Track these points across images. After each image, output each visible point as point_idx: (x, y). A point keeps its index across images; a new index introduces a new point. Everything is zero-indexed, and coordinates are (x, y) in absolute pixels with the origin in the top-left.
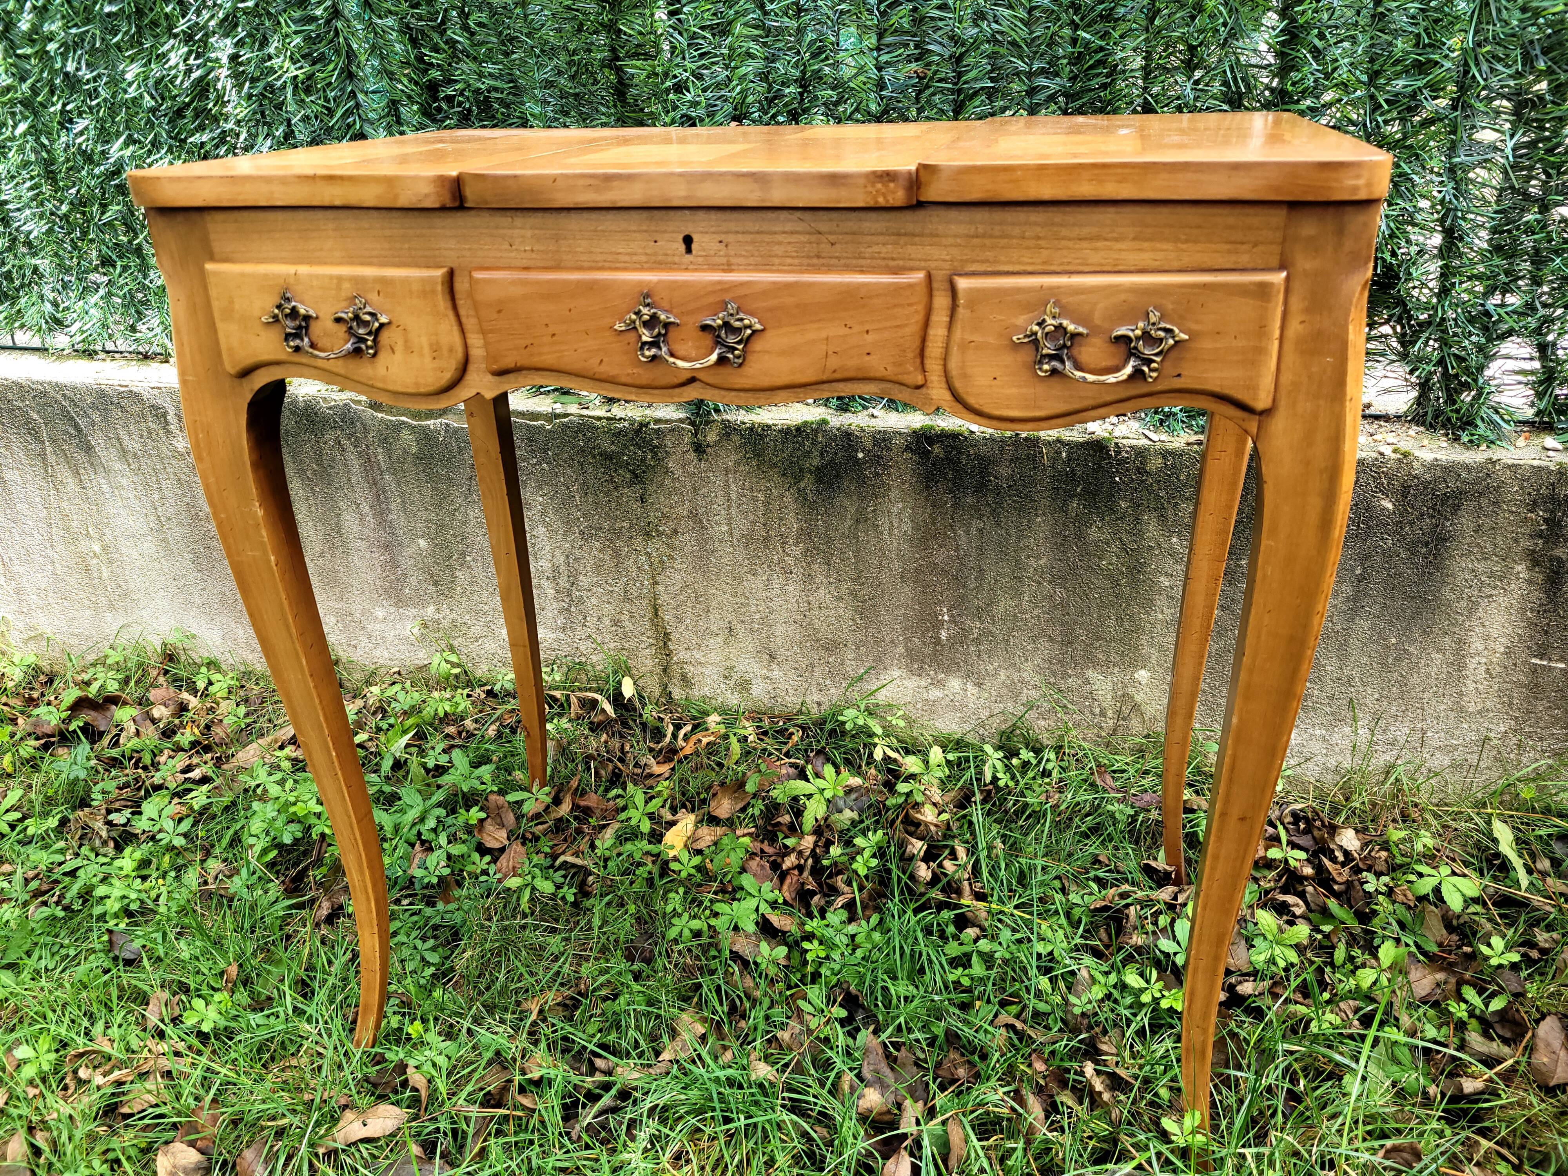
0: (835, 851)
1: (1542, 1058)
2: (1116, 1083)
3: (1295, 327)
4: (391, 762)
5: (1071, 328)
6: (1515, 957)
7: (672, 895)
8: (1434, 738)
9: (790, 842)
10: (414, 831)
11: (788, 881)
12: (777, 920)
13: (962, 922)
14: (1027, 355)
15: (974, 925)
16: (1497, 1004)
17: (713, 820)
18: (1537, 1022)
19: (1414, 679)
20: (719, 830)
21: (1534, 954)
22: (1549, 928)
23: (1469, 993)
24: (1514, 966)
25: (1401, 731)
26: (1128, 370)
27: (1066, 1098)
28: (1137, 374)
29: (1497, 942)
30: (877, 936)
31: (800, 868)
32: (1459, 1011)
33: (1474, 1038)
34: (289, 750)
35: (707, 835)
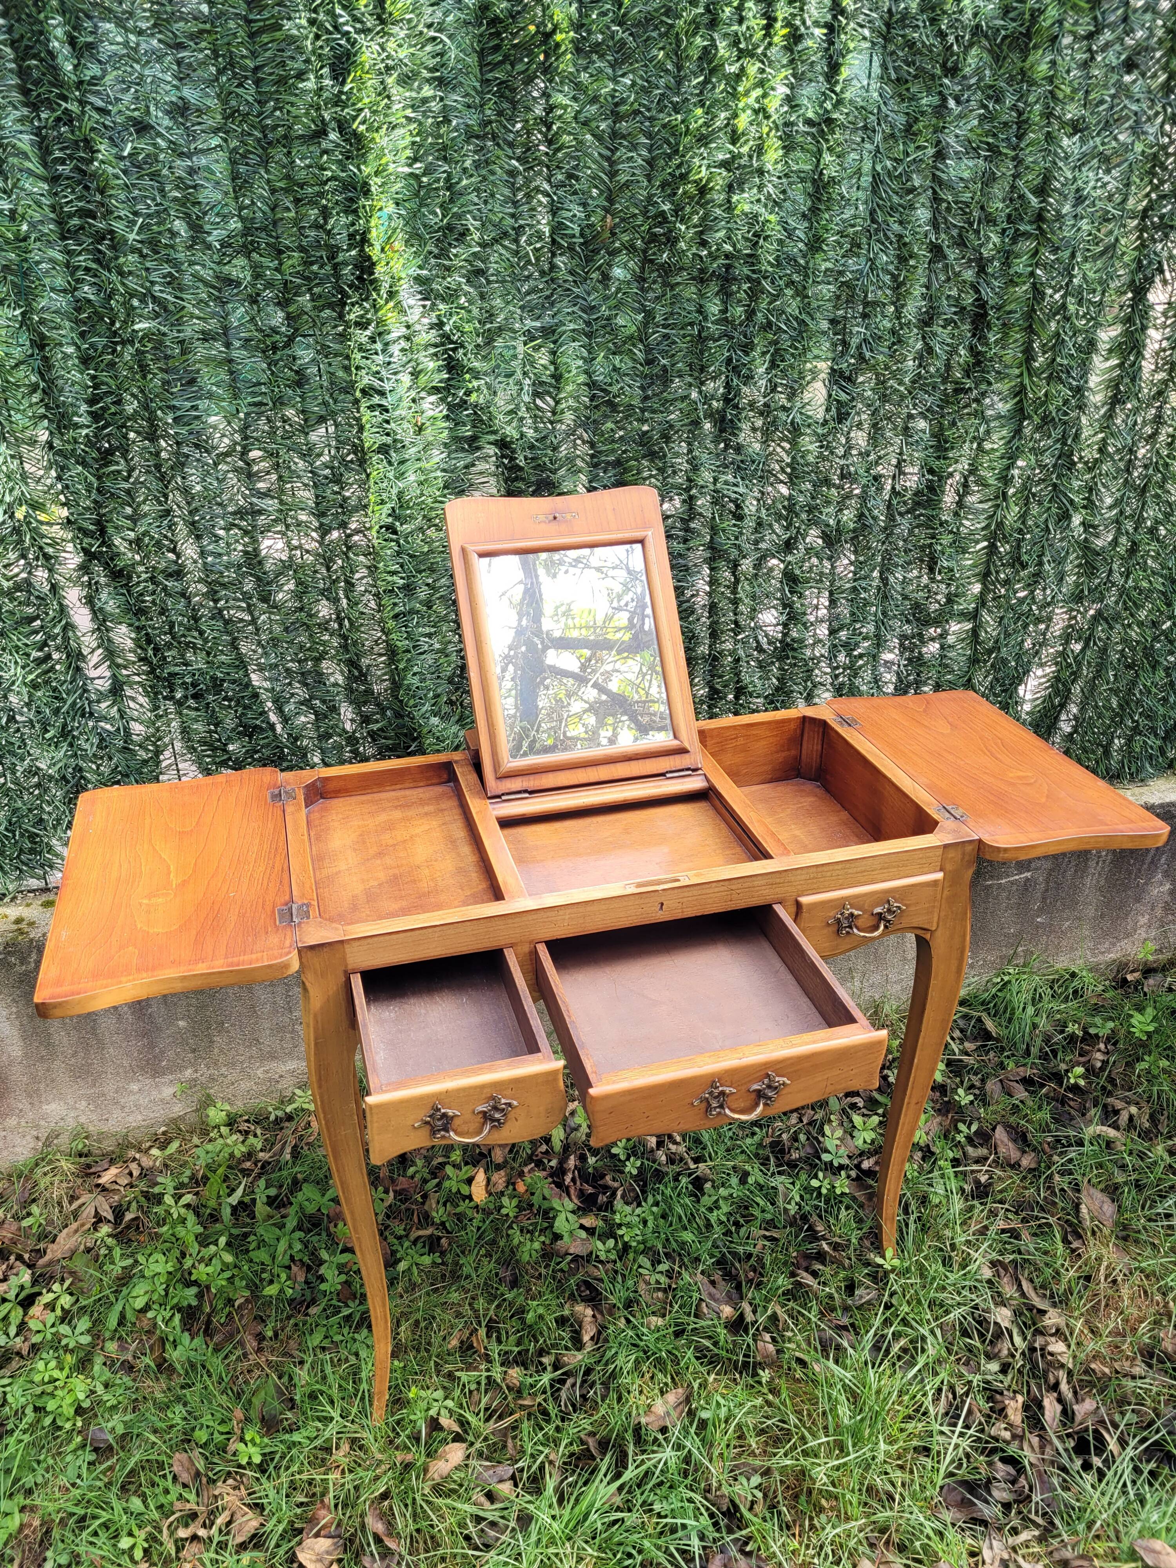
0: (591, 1160)
1: (1002, 1150)
2: (836, 1247)
3: (946, 893)
4: (228, 1210)
5: (856, 912)
6: (971, 1098)
7: (510, 1232)
8: (893, 977)
9: (553, 1163)
10: (287, 1257)
11: (572, 1191)
12: (588, 1222)
13: (698, 1183)
14: (835, 928)
15: (706, 1181)
16: (974, 1128)
17: (499, 1167)
18: (994, 1129)
19: (881, 949)
20: (502, 1173)
21: (977, 1092)
22: (976, 1074)
23: (962, 1127)
24: (972, 1102)
25: (876, 978)
26: (882, 927)
27: (818, 1266)
28: (886, 927)
29: (961, 1091)
30: (655, 1209)
31: (573, 1180)
32: (960, 1138)
33: (970, 1150)
34: (105, 1229)
35: (499, 1179)
